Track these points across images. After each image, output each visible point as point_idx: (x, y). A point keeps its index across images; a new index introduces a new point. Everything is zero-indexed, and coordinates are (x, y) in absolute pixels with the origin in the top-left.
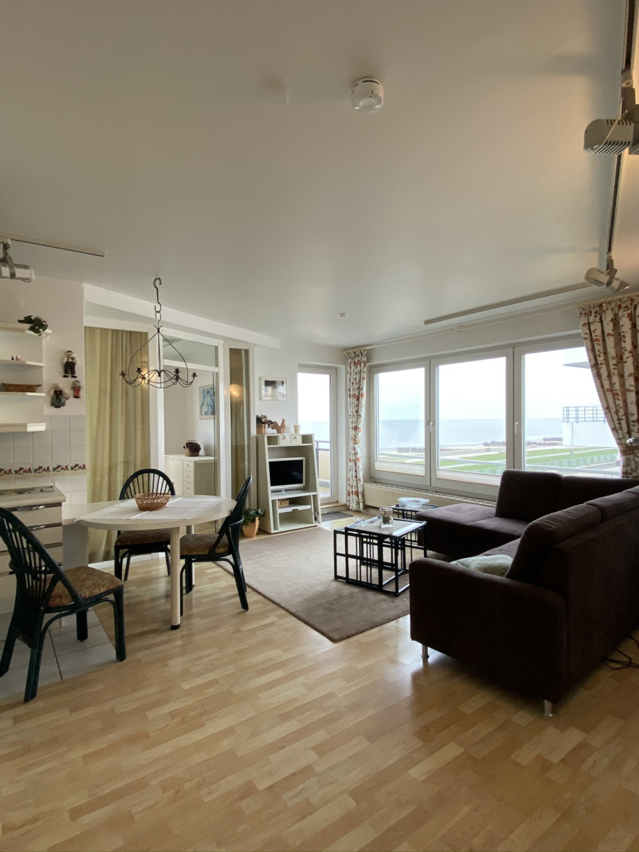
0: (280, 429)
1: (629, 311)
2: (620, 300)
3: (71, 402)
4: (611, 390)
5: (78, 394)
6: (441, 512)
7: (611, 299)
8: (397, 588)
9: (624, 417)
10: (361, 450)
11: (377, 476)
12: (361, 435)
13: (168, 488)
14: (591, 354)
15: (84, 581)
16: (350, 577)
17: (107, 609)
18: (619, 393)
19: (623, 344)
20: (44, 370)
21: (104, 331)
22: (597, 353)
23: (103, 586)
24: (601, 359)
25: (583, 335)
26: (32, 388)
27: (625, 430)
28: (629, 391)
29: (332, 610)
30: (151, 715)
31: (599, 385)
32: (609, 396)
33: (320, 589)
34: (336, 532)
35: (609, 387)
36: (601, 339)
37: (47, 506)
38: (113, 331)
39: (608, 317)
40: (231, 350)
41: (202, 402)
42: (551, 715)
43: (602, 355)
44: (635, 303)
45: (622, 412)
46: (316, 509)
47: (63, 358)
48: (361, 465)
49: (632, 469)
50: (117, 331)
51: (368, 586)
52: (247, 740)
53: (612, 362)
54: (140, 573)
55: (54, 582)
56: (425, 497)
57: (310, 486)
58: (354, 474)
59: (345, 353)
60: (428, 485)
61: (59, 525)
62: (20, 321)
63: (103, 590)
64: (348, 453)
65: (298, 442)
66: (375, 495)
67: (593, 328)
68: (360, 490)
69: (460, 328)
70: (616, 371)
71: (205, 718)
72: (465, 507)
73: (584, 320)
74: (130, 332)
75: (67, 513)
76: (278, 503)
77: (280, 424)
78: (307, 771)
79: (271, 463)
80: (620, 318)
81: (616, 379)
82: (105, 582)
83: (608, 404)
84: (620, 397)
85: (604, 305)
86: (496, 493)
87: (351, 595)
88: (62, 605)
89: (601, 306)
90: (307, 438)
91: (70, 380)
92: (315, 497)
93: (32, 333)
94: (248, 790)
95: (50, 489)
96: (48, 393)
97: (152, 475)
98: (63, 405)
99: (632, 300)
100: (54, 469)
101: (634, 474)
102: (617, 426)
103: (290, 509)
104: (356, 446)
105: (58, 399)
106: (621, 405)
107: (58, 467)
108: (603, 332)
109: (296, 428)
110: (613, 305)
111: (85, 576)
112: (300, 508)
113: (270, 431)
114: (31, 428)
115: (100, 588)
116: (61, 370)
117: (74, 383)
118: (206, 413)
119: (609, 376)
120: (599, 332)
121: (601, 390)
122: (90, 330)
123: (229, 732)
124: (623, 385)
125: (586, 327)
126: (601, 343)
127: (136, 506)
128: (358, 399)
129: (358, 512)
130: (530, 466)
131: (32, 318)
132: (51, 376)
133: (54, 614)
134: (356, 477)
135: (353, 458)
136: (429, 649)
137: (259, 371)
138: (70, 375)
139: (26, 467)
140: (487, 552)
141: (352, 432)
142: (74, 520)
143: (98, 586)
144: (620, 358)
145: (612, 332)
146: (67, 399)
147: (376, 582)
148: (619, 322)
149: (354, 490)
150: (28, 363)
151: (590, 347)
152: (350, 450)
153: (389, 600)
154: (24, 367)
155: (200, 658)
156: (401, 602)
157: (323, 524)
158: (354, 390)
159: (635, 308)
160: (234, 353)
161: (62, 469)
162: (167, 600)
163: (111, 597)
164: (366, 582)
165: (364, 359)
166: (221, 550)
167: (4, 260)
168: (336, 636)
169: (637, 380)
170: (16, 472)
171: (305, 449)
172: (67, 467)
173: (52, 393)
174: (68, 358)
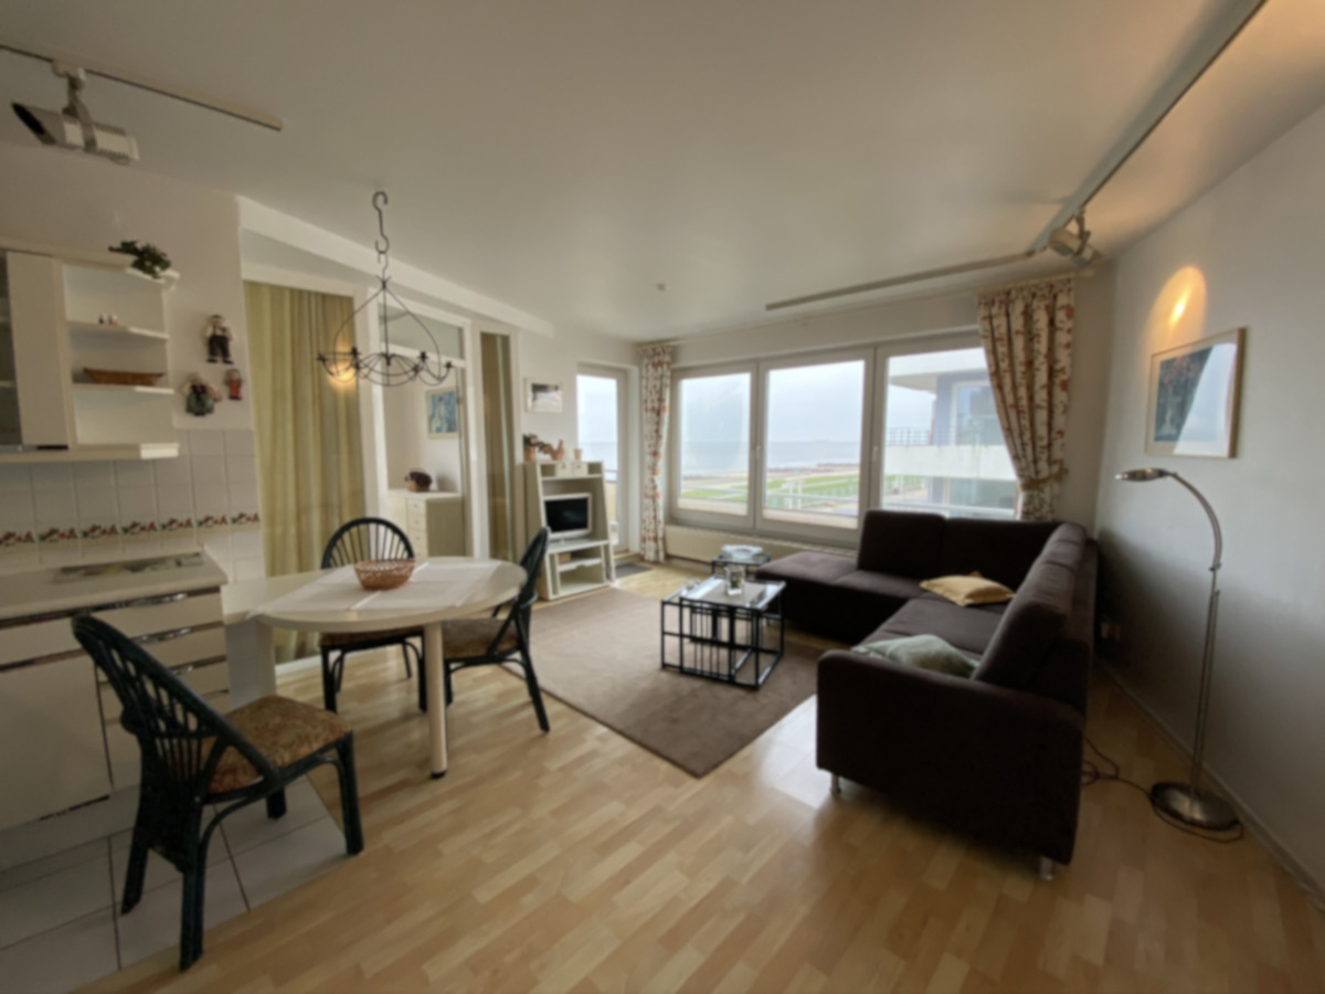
0: (556, 453)
1: (1047, 302)
2: (1036, 286)
3: (225, 413)
4: (1016, 406)
5: (238, 393)
6: (787, 564)
7: (1022, 284)
8: (757, 678)
9: (1029, 442)
10: (660, 481)
11: (681, 516)
12: (661, 463)
14: (992, 358)
15: (276, 731)
16: (686, 665)
17: (327, 773)
18: (1026, 410)
19: (1036, 346)
20: (168, 346)
21: (277, 291)
22: (1001, 356)
23: (317, 737)
24: (1004, 365)
25: (981, 332)
26: (145, 379)
27: (1030, 457)
28: (1040, 407)
29: (675, 721)
31: (1000, 400)
32: (1012, 412)
33: (645, 684)
34: (664, 603)
35: (1012, 403)
36: (1005, 337)
37: (192, 593)
38: (293, 291)
39: (1018, 308)
40: (483, 334)
41: (431, 414)
42: (1050, 878)
43: (1006, 359)
44: (1055, 290)
45: (1027, 436)
46: (608, 563)
47: (205, 328)
49: (1035, 509)
50: (300, 291)
51: (714, 678)
53: (1020, 369)
55: (217, 752)
56: (755, 544)
57: (599, 532)
58: (652, 514)
59: (638, 349)
60: (751, 527)
61: (218, 624)
62: (112, 249)
63: (316, 746)
64: (642, 486)
65: (583, 473)
66: (682, 541)
67: (996, 322)
68: (660, 534)
70: (1024, 382)
71: (534, 965)
73: (983, 312)
74: (323, 296)
75: (231, 604)
76: (557, 559)
77: (555, 448)
79: (549, 505)
80: (1033, 311)
81: (1022, 392)
82: (320, 729)
83: (1009, 424)
84: (1027, 416)
85: (1013, 292)
86: (857, 539)
87: (693, 694)
88: (238, 786)
89: (1008, 293)
90: (595, 468)
91: (220, 367)
92: (606, 547)
93: (139, 274)
95: (196, 560)
96: (179, 389)
97: (373, 527)
98: (210, 411)
99: (1052, 287)
100: (200, 524)
101: (1038, 514)
102: (1020, 452)
103: (572, 566)
104: (655, 477)
105: (198, 400)
106: (1028, 426)
107: (207, 519)
108: (1009, 329)
109: (578, 453)
110: (1026, 293)
111: (278, 720)
112: (588, 563)
113: (541, 458)
114: (149, 452)
115: (310, 743)
116: (203, 351)
117: (229, 374)
118: (439, 430)
119: (1015, 388)
120: (1003, 329)
122: (253, 287)
124: (1031, 398)
125: (987, 322)
126: (1005, 342)
128: (658, 414)
129: (656, 563)
130: (893, 501)
131: (138, 246)
132: (183, 358)
133: (221, 807)
134: (655, 517)
135: (650, 492)
136: (843, 781)
137: (524, 369)
138: (219, 358)
139: (146, 521)
141: (648, 459)
142: (246, 613)
143: (306, 739)
144: (1030, 364)
145: (1021, 329)
146: (216, 400)
147: (725, 670)
148: (1031, 317)
149: (652, 535)
150: (135, 330)
151: (990, 347)
152: (647, 481)
153: (750, 696)
154: (122, 339)
155: (493, 833)
156: (765, 697)
157: (617, 583)
158: (653, 401)
159: (1055, 297)
160: (488, 341)
161: (216, 522)
162: (414, 723)
163: (333, 754)
164: (711, 673)
165: (667, 358)
166: (505, 646)
167: (71, 112)
168: (696, 765)
169: (1050, 394)
170: (126, 530)
171: (592, 482)
172: (223, 520)
173: (187, 390)
174: (215, 327)
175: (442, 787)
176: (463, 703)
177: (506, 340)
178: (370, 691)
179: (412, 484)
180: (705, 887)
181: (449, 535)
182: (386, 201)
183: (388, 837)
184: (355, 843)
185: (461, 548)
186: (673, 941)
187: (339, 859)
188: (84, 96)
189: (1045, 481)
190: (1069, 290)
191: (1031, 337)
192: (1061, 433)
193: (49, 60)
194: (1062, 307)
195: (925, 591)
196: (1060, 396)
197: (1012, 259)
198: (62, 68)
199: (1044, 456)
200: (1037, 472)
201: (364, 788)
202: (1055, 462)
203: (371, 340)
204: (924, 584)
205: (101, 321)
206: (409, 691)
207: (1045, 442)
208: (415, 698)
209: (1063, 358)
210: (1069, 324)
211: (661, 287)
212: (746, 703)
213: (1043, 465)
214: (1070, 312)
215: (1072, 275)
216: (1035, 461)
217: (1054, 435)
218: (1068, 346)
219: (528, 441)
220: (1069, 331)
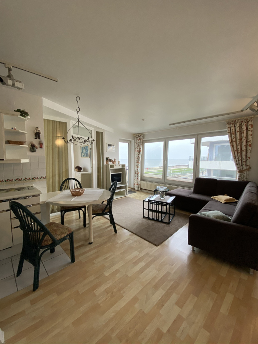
0: (114, 162)
1: (246, 123)
2: (243, 119)
3: (39, 151)
4: (237, 151)
5: (42, 146)
6: (175, 192)
7: (239, 119)
8: (169, 220)
9: (241, 160)
11: (144, 178)
12: (140, 165)
14: (230, 138)
15: (56, 231)
16: (150, 217)
17: (67, 241)
18: (240, 152)
19: (243, 135)
20: (26, 135)
21: (49, 121)
22: (233, 138)
23: (65, 232)
24: (234, 140)
25: (227, 131)
26: (22, 143)
27: (241, 164)
28: (244, 151)
29: (149, 231)
31: (232, 149)
32: (236, 153)
33: (140, 222)
35: (236, 150)
36: (234, 133)
37: (33, 196)
38: (52, 121)
39: (238, 125)
40: (96, 132)
41: (82, 152)
43: (234, 138)
44: (248, 120)
45: (240, 158)
46: (126, 190)
47: (35, 130)
48: (139, 175)
49: (242, 178)
50: (54, 121)
51: (157, 221)
52: (146, 303)
53: (238, 141)
55: (44, 236)
56: (165, 186)
57: (124, 182)
58: (137, 178)
59: (134, 135)
60: (163, 182)
61: (39, 204)
62: (15, 111)
63: (65, 235)
64: (134, 171)
65: (120, 167)
66: (144, 185)
67: (232, 129)
68: (139, 183)
69: (179, 127)
70: (239, 144)
71: (122, 292)
72: (182, 190)
73: (228, 126)
74: (60, 122)
75: (43, 199)
77: (113, 161)
78: (179, 318)
79: (111, 174)
80: (242, 126)
81: (239, 147)
83: (235, 155)
84: (240, 153)
85: (236, 121)
86: (193, 185)
87: (153, 224)
88: (48, 244)
89: (235, 121)
90: (123, 166)
91: (38, 140)
92: (126, 186)
93: (22, 117)
95: (31, 188)
97: (72, 180)
98: (35, 151)
99: (247, 119)
100: (32, 179)
101: (242, 179)
102: (238, 163)
103: (118, 191)
104: (138, 168)
105: (33, 148)
106: (240, 156)
107: (34, 178)
108: (235, 130)
109: (119, 162)
110: (240, 121)
111: (55, 228)
112: (121, 190)
113: (110, 163)
114: (23, 161)
115: (64, 234)
116: (34, 136)
117: (40, 142)
118: (83, 156)
119: (237, 146)
120: (234, 130)
121: (233, 150)
122: (44, 119)
123: (135, 300)
124: (241, 149)
125: (229, 129)
126: (234, 134)
127: (70, 194)
128: (139, 152)
129: (138, 190)
131: (21, 110)
132: (29, 138)
133: (44, 250)
134: (138, 179)
135: (136, 172)
136: (195, 247)
137: (106, 140)
138: (38, 138)
139: (20, 178)
141: (136, 164)
142: (46, 201)
143: (63, 233)
144: (241, 139)
145: (239, 130)
146: (37, 148)
147: (160, 219)
148: (241, 127)
149: (137, 183)
150: (20, 131)
151: (230, 135)
152: (136, 170)
153: (167, 226)
154: (18, 133)
155: (107, 258)
156: (171, 226)
157: (129, 195)
158: (138, 149)
159: (248, 122)
160: (98, 133)
161: (36, 178)
162: (82, 230)
163: (68, 237)
164: (156, 219)
165: (142, 138)
166: (107, 211)
167: (9, 76)
168: (157, 244)
169: (246, 148)
170: (15, 180)
171: (122, 170)
172: (38, 178)
173: (30, 146)
174: (37, 130)
175: (92, 246)
177: (102, 133)
178: (70, 222)
179: (77, 169)
180: (162, 274)
182: (79, 99)
183: (81, 258)
184: (73, 260)
186: (156, 287)
187: (69, 263)
188: (12, 73)
189: (245, 170)
190: (252, 120)
191: (241, 133)
192: (249, 158)
193: (4, 64)
194: (250, 125)
195: (213, 199)
196: (249, 148)
197: (237, 112)
198: (7, 66)
199: (245, 164)
200: (242, 168)
202: (248, 165)
203: (71, 133)
204: (212, 197)
205: (12, 129)
206: (80, 222)
207: (245, 160)
208: (82, 223)
209: (250, 138)
210: (252, 129)
211: (143, 120)
212: (167, 228)
213: (244, 167)
214: (252, 126)
215: (253, 116)
216: (242, 165)
217: (247, 158)
218: (251, 135)
219: (107, 159)
220: (252, 131)
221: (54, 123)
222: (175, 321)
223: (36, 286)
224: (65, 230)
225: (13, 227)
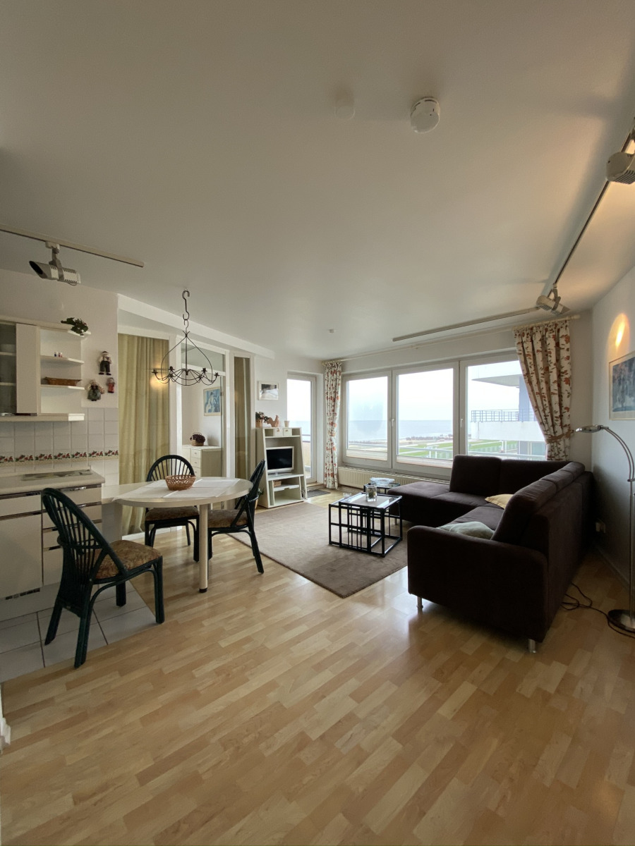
0: (274, 423)
1: (554, 334)
2: (547, 325)
3: (105, 397)
4: (540, 393)
5: (112, 389)
6: (408, 488)
7: (540, 324)
8: (383, 551)
9: (549, 414)
10: (336, 440)
11: (348, 461)
12: (336, 429)
13: (188, 471)
14: (524, 365)
15: (127, 553)
16: (343, 542)
17: (150, 576)
18: (546, 396)
19: (549, 359)
20: (82, 367)
21: (131, 337)
22: (529, 365)
23: (145, 557)
24: (531, 370)
25: (517, 352)
26: (73, 382)
27: (550, 423)
28: (554, 394)
29: (333, 570)
30: (197, 673)
31: (530, 389)
32: (538, 398)
33: (319, 552)
34: (330, 506)
35: (538, 391)
36: (531, 354)
37: (89, 486)
38: (138, 337)
39: (538, 337)
40: (235, 358)
41: (206, 401)
42: (534, 652)
43: (533, 366)
44: (558, 327)
45: (547, 411)
46: (303, 488)
47: (99, 358)
48: (336, 452)
49: (555, 454)
50: (143, 338)
51: (359, 550)
52: (290, 692)
53: (541, 372)
54: (163, 544)
55: (102, 557)
56: (390, 477)
57: (298, 469)
58: (331, 459)
59: (323, 364)
60: (389, 467)
61: (100, 503)
62: (62, 322)
63: (146, 562)
64: (325, 443)
65: (289, 434)
66: (347, 476)
67: (525, 345)
68: (335, 472)
69: (418, 346)
70: (543, 379)
71: (247, 673)
72: (426, 484)
73: (518, 340)
74: (154, 339)
75: (107, 493)
76: (273, 483)
77: (274, 420)
78: (350, 718)
79: (268, 451)
80: (547, 339)
81: (543, 385)
82: (147, 554)
83: (537, 404)
84: (546, 399)
85: (534, 328)
86: (450, 474)
87: (346, 557)
88: (109, 576)
89: (532, 329)
90: (296, 431)
91: (105, 376)
92: (302, 478)
93: (74, 333)
94: (302, 742)
95: (88, 472)
96: (86, 388)
97: (174, 460)
98: (99, 398)
99: (556, 325)
100: (90, 455)
101: (557, 458)
102: (544, 421)
103: (282, 488)
104: (332, 438)
105: (94, 393)
106: (547, 405)
107: (94, 453)
108: (533, 349)
109: (286, 423)
110: (541, 328)
111: (127, 549)
112: (291, 487)
113: (266, 425)
114: (72, 418)
115: (143, 560)
116: (97, 369)
117: (109, 380)
118: (210, 411)
119: (538, 382)
120: (530, 349)
121: (531, 393)
122: (121, 336)
123: (272, 685)
124: (549, 389)
125: (520, 345)
126: (532, 357)
127: (166, 486)
128: (334, 401)
129: (333, 489)
130: (471, 452)
131: (74, 320)
132: (89, 372)
133: (101, 586)
134: (332, 462)
135: (329, 447)
136: (424, 600)
137: (257, 377)
138: (105, 373)
139: (65, 453)
140: (456, 520)
141: (329, 427)
142: (112, 499)
143: (141, 558)
144: (547, 369)
145: (540, 349)
146: (102, 393)
147: (365, 546)
148: (546, 342)
149: (330, 472)
150: (70, 359)
151: (523, 360)
152: (327, 441)
153: (378, 560)
154: (66, 363)
155: (231, 617)
156: (388, 561)
157: (309, 500)
158: (331, 394)
159: (559, 330)
160: (238, 361)
161: (98, 454)
162: (191, 566)
163: (152, 568)
164: (357, 547)
165: (339, 369)
166: (241, 523)
167: (54, 263)
168: (343, 592)
169: (559, 386)
170: (56, 457)
171: (294, 440)
172: (101, 453)
173: (89, 388)
174: (104, 358)
175: (205, 596)
176: (218, 558)
177: (248, 360)
179: (194, 441)
180: (338, 646)
181: (214, 466)
182: (188, 296)
183: (177, 617)
184: (160, 618)
185: (220, 472)
186: (319, 668)
187: (153, 624)
188: (58, 256)
189: (560, 437)
190: (566, 326)
191: (546, 353)
192: (568, 409)
193: (44, 241)
194: (563, 336)
195: (488, 502)
196: (565, 387)
197: (529, 310)
198: (50, 244)
199: (559, 422)
200: (555, 433)
201: (167, 594)
202: (566, 426)
203: (177, 362)
204: (487, 499)
205: (55, 355)
206: (188, 552)
207: (558, 414)
208: (192, 554)
209: (565, 365)
210: (568, 346)
211: (331, 331)
212: (374, 563)
213: (558, 428)
214: (568, 339)
215: (567, 318)
216: (553, 426)
217: (563, 410)
218: (568, 358)
219: (258, 416)
220: (568, 350)
221: (142, 342)
222: (340, 721)
223: (80, 659)
224: (145, 553)
225: (44, 547)
